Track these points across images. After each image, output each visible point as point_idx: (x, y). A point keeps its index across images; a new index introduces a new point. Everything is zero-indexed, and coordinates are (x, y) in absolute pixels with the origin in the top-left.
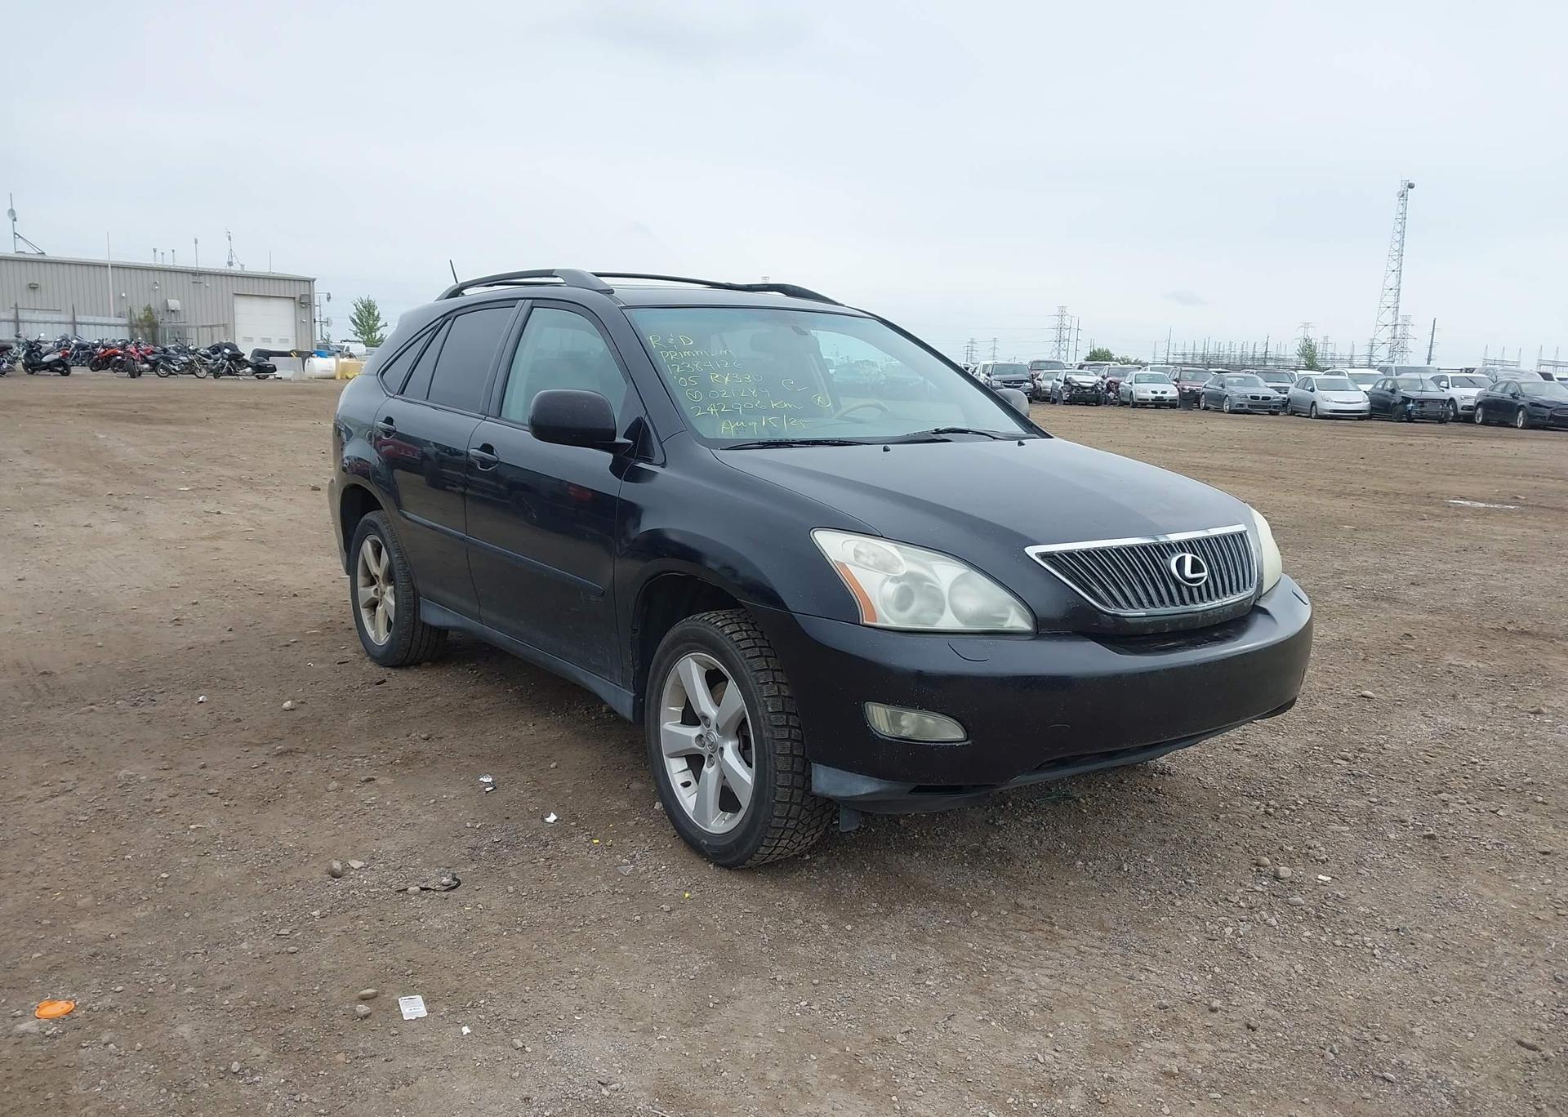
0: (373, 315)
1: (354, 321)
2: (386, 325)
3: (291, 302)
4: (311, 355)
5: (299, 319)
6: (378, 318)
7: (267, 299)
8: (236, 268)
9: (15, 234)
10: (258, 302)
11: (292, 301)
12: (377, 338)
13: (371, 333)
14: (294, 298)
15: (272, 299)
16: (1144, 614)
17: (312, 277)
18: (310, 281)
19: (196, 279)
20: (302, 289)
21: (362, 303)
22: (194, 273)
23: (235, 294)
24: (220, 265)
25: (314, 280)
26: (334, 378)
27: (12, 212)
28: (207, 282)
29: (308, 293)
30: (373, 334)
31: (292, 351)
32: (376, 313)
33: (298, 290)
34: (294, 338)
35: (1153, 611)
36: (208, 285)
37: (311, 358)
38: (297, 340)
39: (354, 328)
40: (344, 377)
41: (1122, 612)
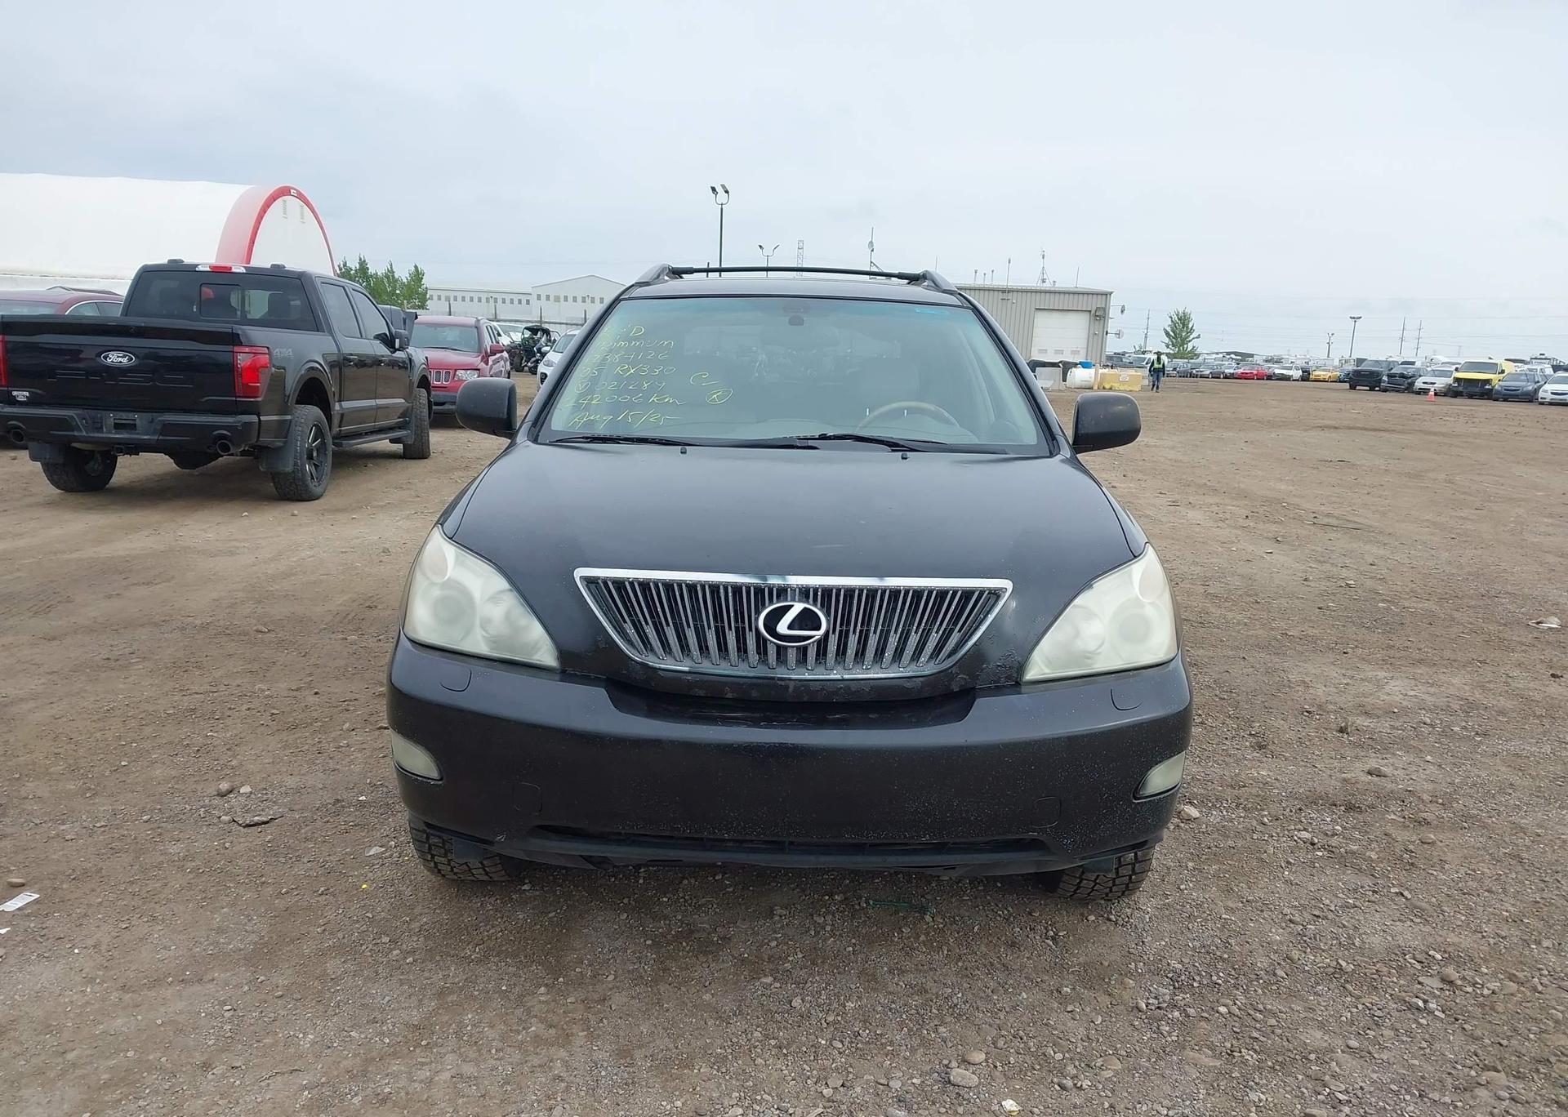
0: (1187, 327)
1: (1167, 334)
2: (1198, 337)
3: (1086, 316)
4: (1075, 365)
5: (1092, 332)
6: (1191, 331)
7: (1065, 313)
8: (1047, 286)
9: (871, 262)
10: (1056, 315)
11: (1088, 314)
12: (1189, 349)
13: (1182, 345)
14: (1090, 311)
15: (1070, 313)
16: (686, 669)
17: (1110, 291)
18: (1107, 295)
19: (1005, 296)
20: (1099, 302)
21: (1177, 315)
22: (1004, 291)
23: (1037, 309)
24: (1033, 282)
25: (1111, 293)
26: (1092, 388)
27: (871, 243)
28: (1013, 297)
29: (1103, 306)
30: (1185, 346)
31: (1061, 362)
32: (1190, 326)
33: (1094, 304)
34: (1085, 350)
35: (706, 666)
36: (1014, 301)
37: (1074, 369)
38: (1087, 351)
39: (1167, 340)
40: (1102, 387)
41: (652, 661)
